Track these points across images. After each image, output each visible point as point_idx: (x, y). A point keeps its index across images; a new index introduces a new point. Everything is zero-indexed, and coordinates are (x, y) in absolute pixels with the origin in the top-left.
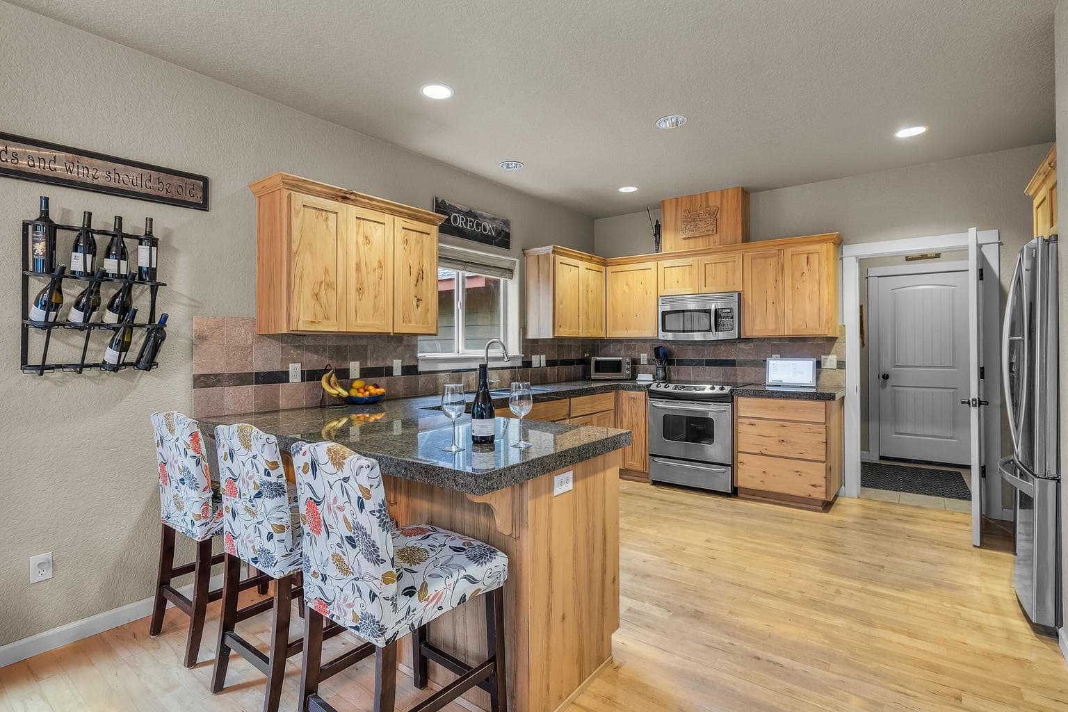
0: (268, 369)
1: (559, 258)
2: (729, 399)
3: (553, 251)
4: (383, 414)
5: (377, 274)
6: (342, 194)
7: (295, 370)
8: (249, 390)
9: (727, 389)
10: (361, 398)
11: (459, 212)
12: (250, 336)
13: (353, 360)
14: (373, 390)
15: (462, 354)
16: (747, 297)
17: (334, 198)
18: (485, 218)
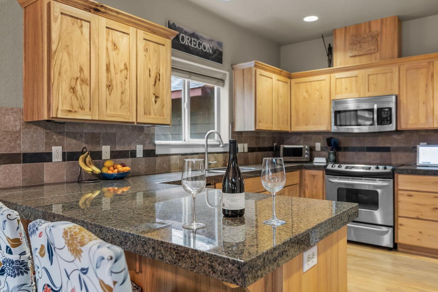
0: (34, 150)
1: (259, 71)
2: (390, 176)
3: (255, 65)
4: (129, 187)
5: (123, 75)
6: (94, 6)
7: (57, 152)
8: (18, 167)
9: (389, 169)
10: (111, 175)
11: (186, 33)
12: (18, 123)
13: (106, 144)
14: (120, 168)
15: (188, 142)
16: (403, 99)
17: (88, 9)
18: (205, 39)
